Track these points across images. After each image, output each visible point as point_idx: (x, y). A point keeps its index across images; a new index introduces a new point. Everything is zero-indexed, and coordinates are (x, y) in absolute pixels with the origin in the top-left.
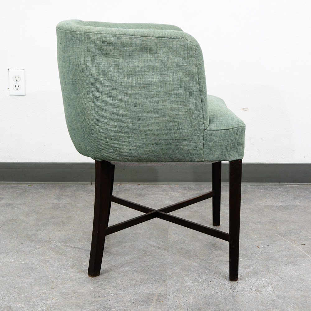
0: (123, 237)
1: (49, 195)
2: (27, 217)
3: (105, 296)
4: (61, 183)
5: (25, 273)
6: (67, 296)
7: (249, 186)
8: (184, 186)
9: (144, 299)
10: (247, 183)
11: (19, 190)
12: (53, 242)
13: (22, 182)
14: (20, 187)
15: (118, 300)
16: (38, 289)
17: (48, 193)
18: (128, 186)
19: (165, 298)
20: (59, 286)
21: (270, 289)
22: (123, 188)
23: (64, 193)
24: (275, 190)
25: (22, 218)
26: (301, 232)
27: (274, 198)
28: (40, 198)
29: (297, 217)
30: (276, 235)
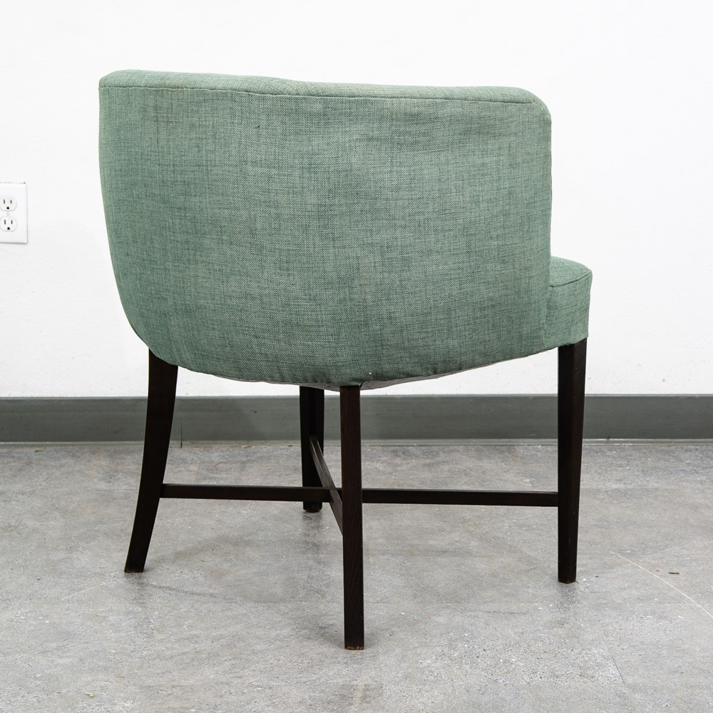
0: (268, 562)
1: (87, 472)
2: (42, 521)
3: (243, 693)
4: (111, 445)
5: (54, 645)
6: (158, 693)
7: (540, 446)
8: (392, 448)
9: (333, 697)
10: (535, 440)
11: (14, 462)
12: (110, 575)
13: (18, 443)
14: (18, 455)
15: (274, 701)
16: (90, 679)
17: (82, 467)
18: (265, 450)
19: (380, 695)
20: (136, 671)
21: (612, 671)
22: (254, 453)
23: (120, 468)
24: (599, 454)
25: (31, 523)
26: (666, 546)
27: (599, 473)
28: (67, 478)
29: (653, 515)
30: (612, 555)
